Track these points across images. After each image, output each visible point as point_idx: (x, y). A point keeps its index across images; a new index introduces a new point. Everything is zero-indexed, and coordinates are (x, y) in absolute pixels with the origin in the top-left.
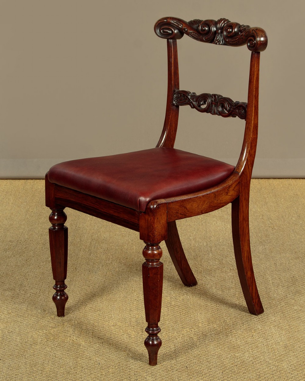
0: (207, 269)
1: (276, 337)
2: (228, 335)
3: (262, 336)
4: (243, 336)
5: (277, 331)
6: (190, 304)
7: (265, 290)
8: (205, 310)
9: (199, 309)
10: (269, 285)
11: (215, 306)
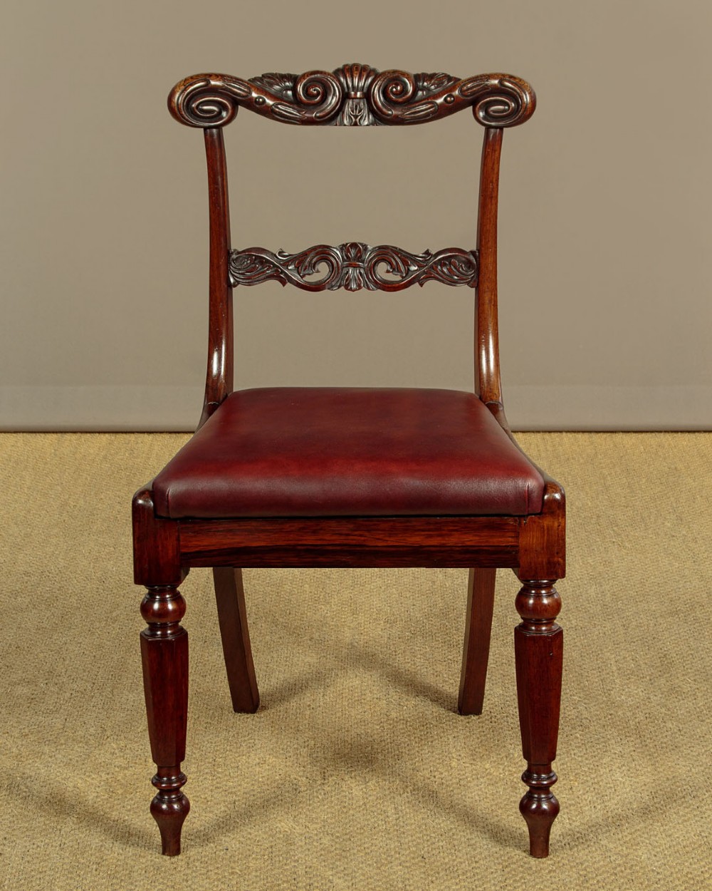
1: (624, 790)
3: (592, 789)
5: (627, 778)
10: (610, 674)
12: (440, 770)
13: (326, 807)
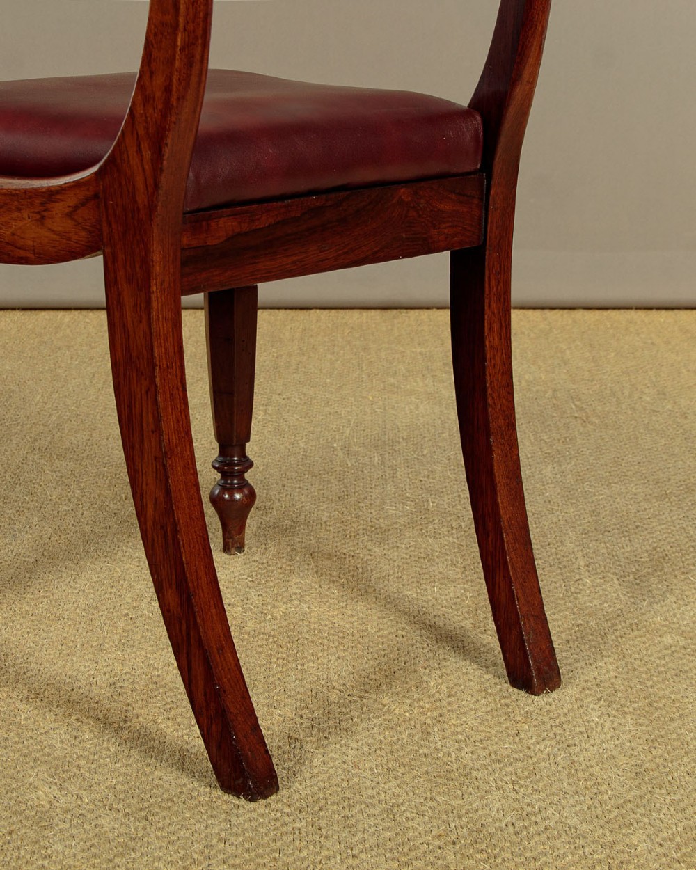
0: (377, 526)
1: (603, 737)
2: (430, 730)
3: (551, 735)
4: (483, 734)
5: (606, 717)
6: (306, 629)
7: (561, 585)
8: (354, 649)
9: (336, 644)
10: (576, 571)
11: (390, 636)
12: (310, 706)
13: (118, 765)
